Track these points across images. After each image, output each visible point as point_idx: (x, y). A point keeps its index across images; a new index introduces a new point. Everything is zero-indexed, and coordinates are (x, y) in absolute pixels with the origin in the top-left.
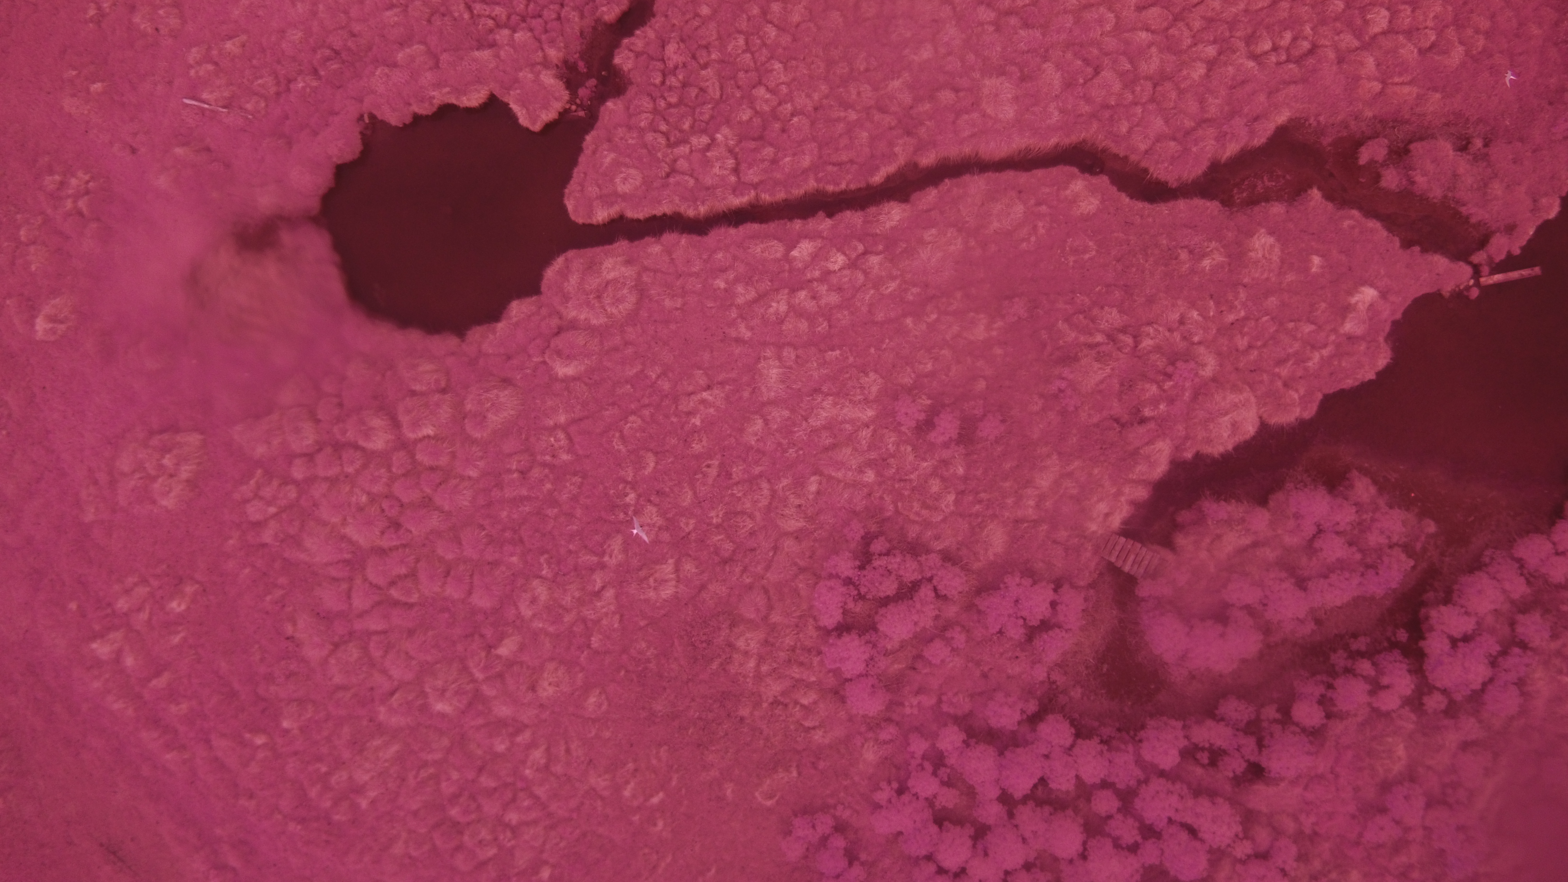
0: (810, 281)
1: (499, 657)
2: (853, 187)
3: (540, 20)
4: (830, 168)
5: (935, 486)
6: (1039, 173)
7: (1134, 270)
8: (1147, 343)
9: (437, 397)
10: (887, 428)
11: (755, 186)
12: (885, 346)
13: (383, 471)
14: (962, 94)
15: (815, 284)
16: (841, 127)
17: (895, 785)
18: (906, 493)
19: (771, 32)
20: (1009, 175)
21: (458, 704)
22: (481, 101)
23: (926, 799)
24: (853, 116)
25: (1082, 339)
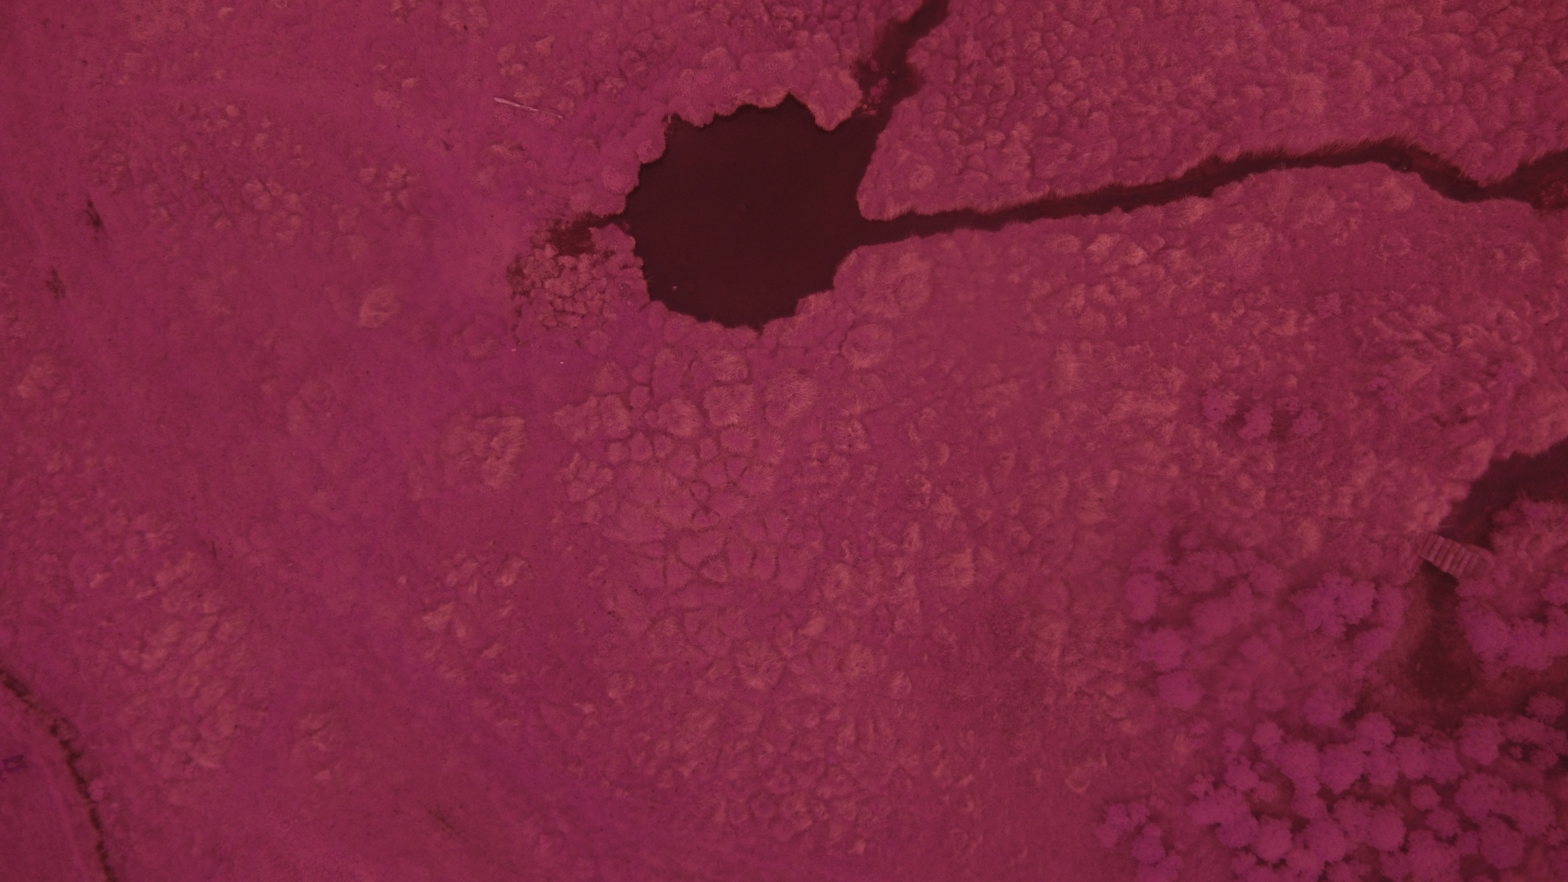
0: (1108, 276)
1: (805, 637)
2: (1151, 181)
3: (837, 22)
4: (1130, 163)
5: (1245, 482)
6: (1350, 169)
7: (1450, 268)
8: (1467, 342)
9: (742, 387)
10: (1191, 423)
11: (1051, 181)
12: (1187, 341)
13: (693, 456)
14: (1269, 90)
15: (1114, 279)
16: (1142, 123)
17: (1212, 778)
18: (1213, 489)
19: (1069, 28)
20: (1318, 171)
21: (769, 681)
22: (778, 102)
23: (1244, 793)
24: (1154, 111)
25: (1399, 336)
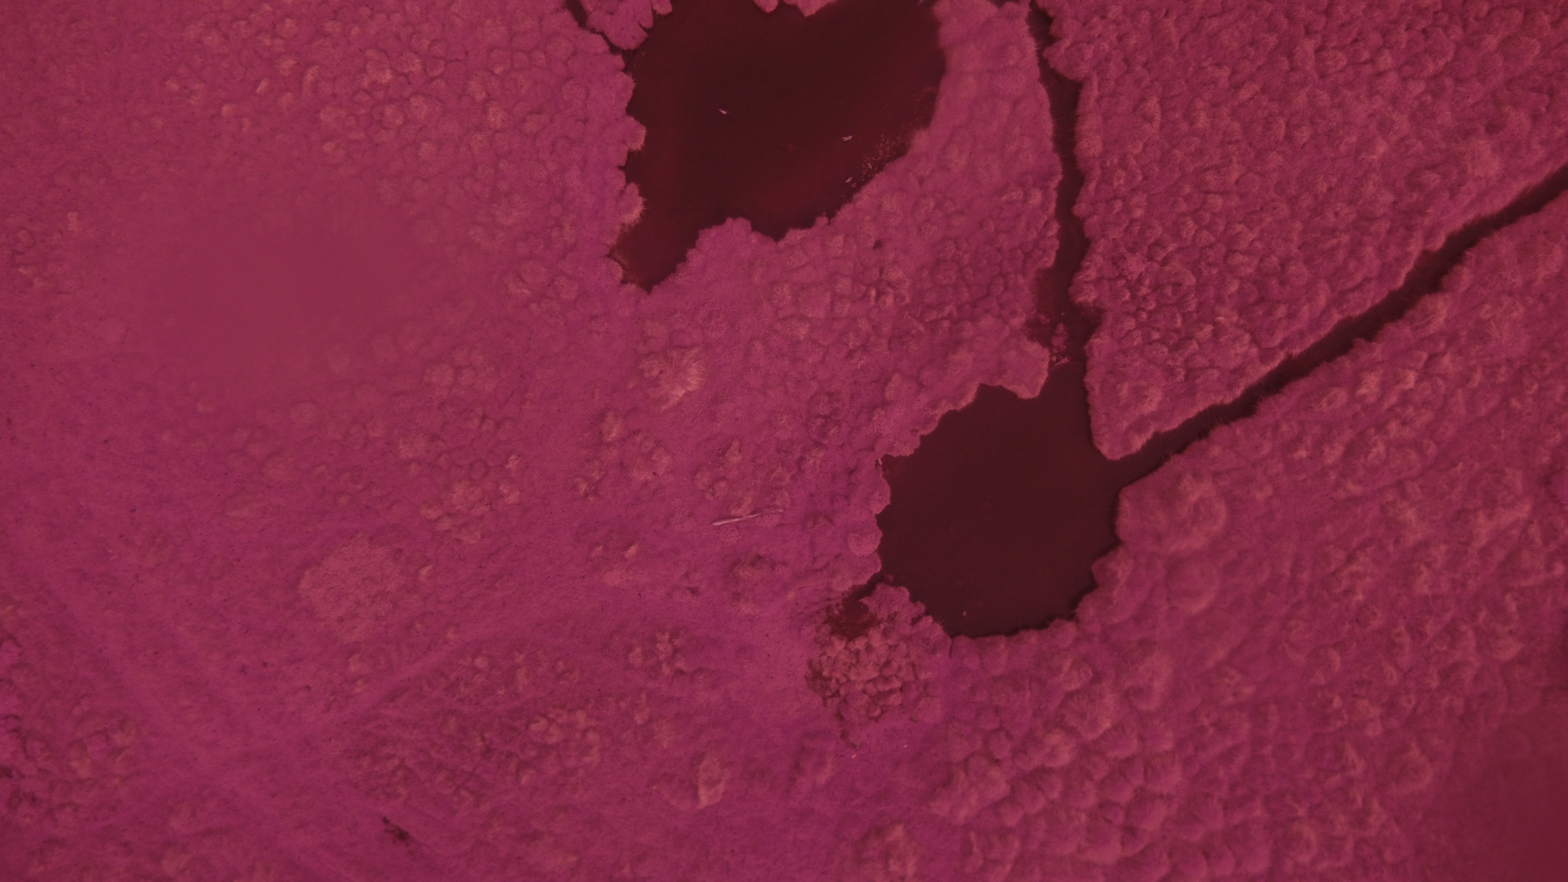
0: (1391, 409)
2: (1377, 301)
3: (992, 300)
4: (1351, 296)
9: (1095, 688)
11: (1281, 346)
13: (1087, 783)
14: (1442, 169)
15: (1399, 410)
22: (974, 397)
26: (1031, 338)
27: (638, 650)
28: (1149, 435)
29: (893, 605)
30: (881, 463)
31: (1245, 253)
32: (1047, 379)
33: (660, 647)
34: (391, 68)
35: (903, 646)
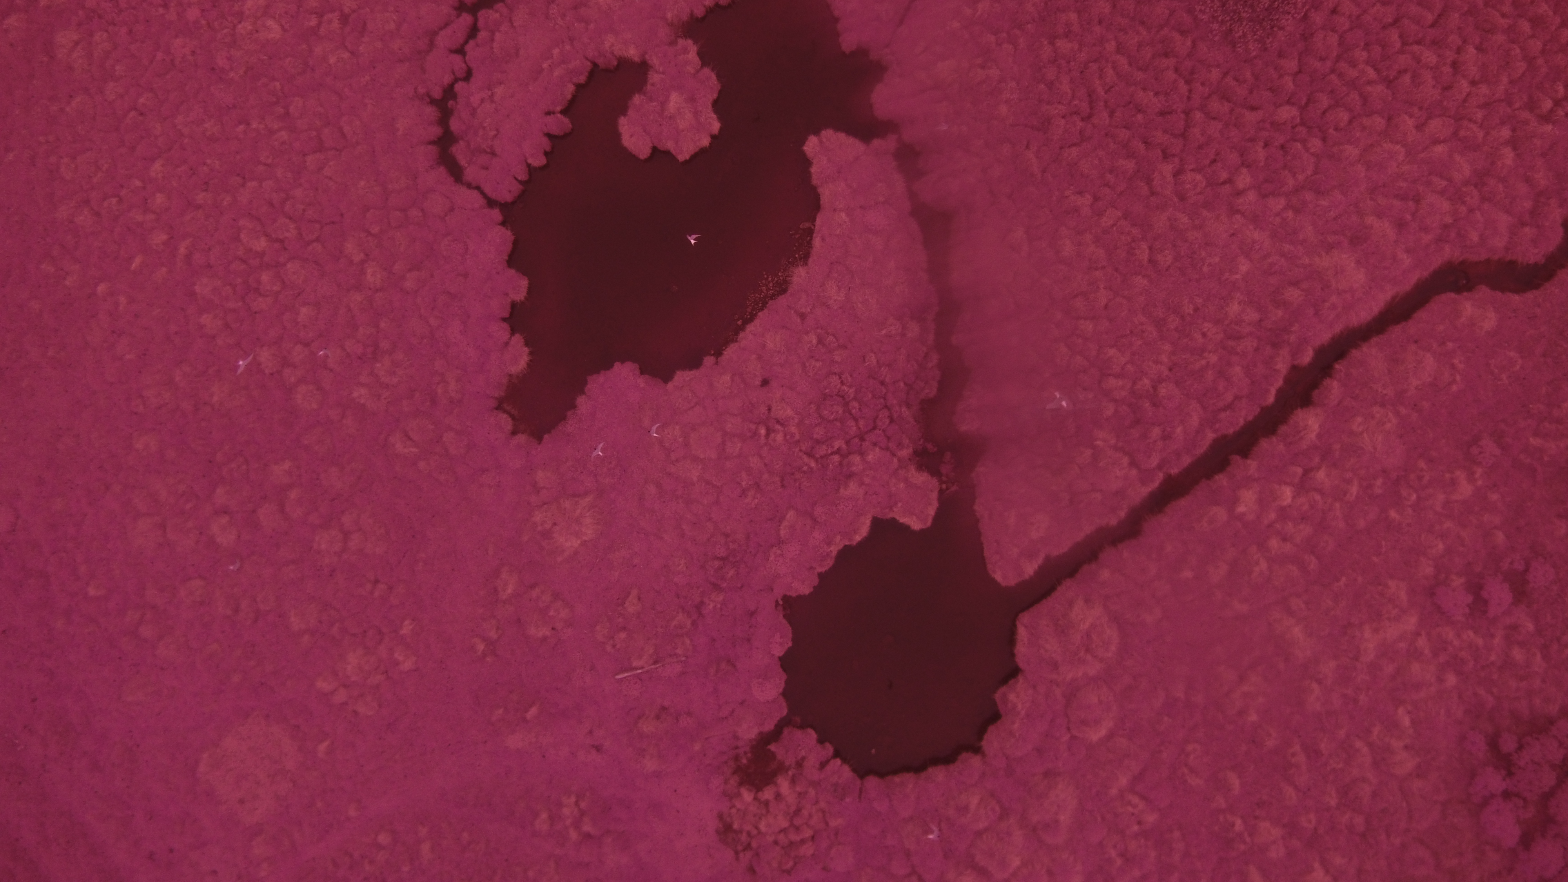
0: (1270, 526)
2: (1250, 418)
4: (1223, 415)
6: (1422, 315)
9: (1003, 825)
10: (1438, 626)
11: (1160, 467)
12: (1384, 549)
14: (1305, 285)
15: (1279, 527)
16: (1210, 375)
18: (1496, 677)
20: (1396, 332)
22: (868, 531)
26: (920, 468)
27: (544, 816)
28: (1040, 561)
29: (800, 750)
30: (781, 603)
31: (1117, 376)
32: (938, 509)
33: (566, 811)
34: (267, 236)
35: (812, 792)
